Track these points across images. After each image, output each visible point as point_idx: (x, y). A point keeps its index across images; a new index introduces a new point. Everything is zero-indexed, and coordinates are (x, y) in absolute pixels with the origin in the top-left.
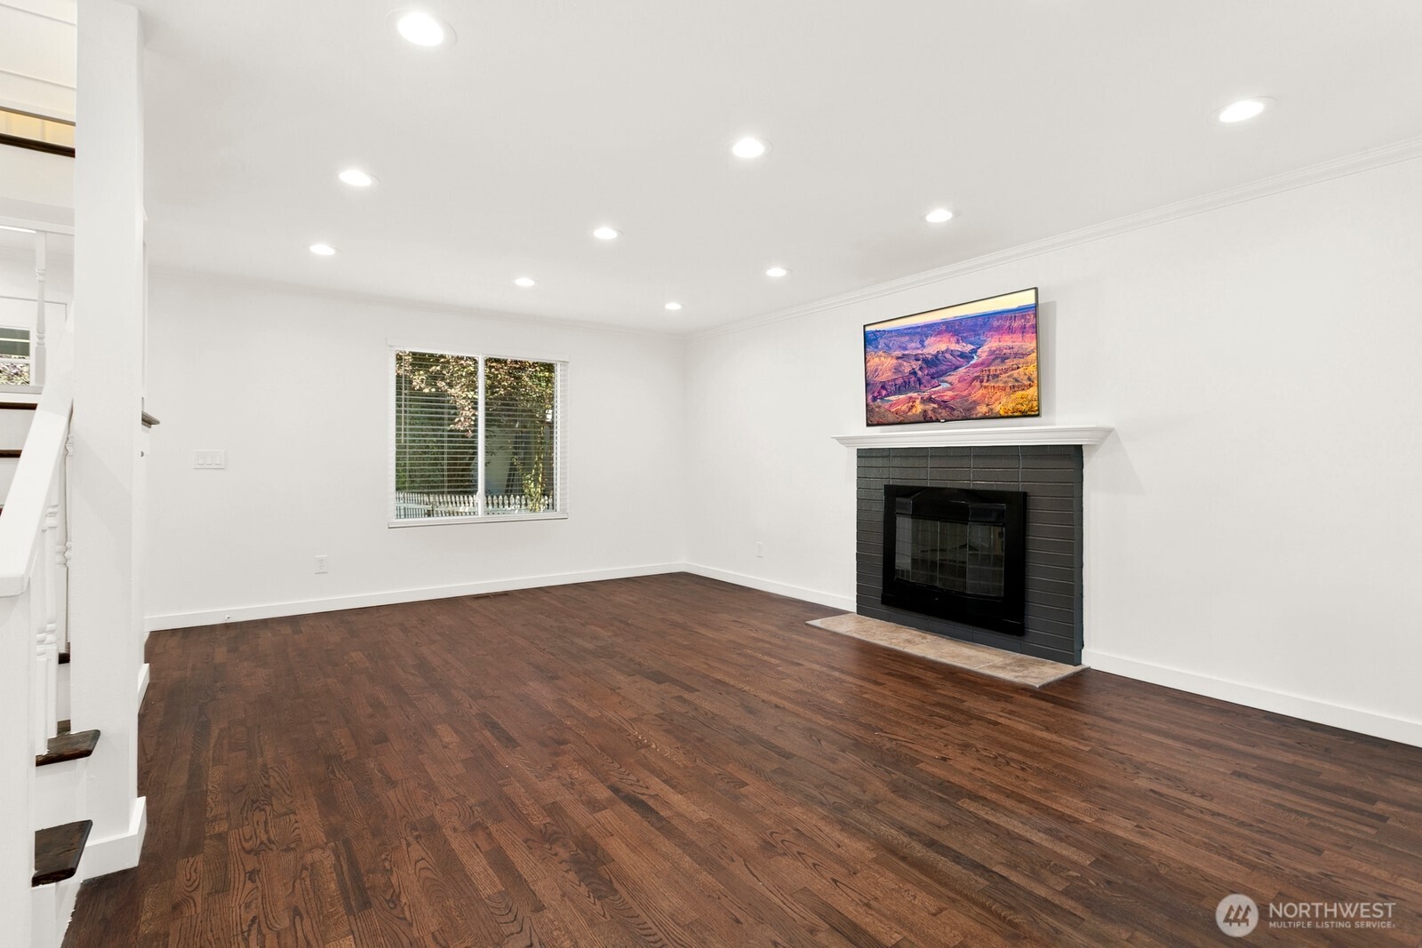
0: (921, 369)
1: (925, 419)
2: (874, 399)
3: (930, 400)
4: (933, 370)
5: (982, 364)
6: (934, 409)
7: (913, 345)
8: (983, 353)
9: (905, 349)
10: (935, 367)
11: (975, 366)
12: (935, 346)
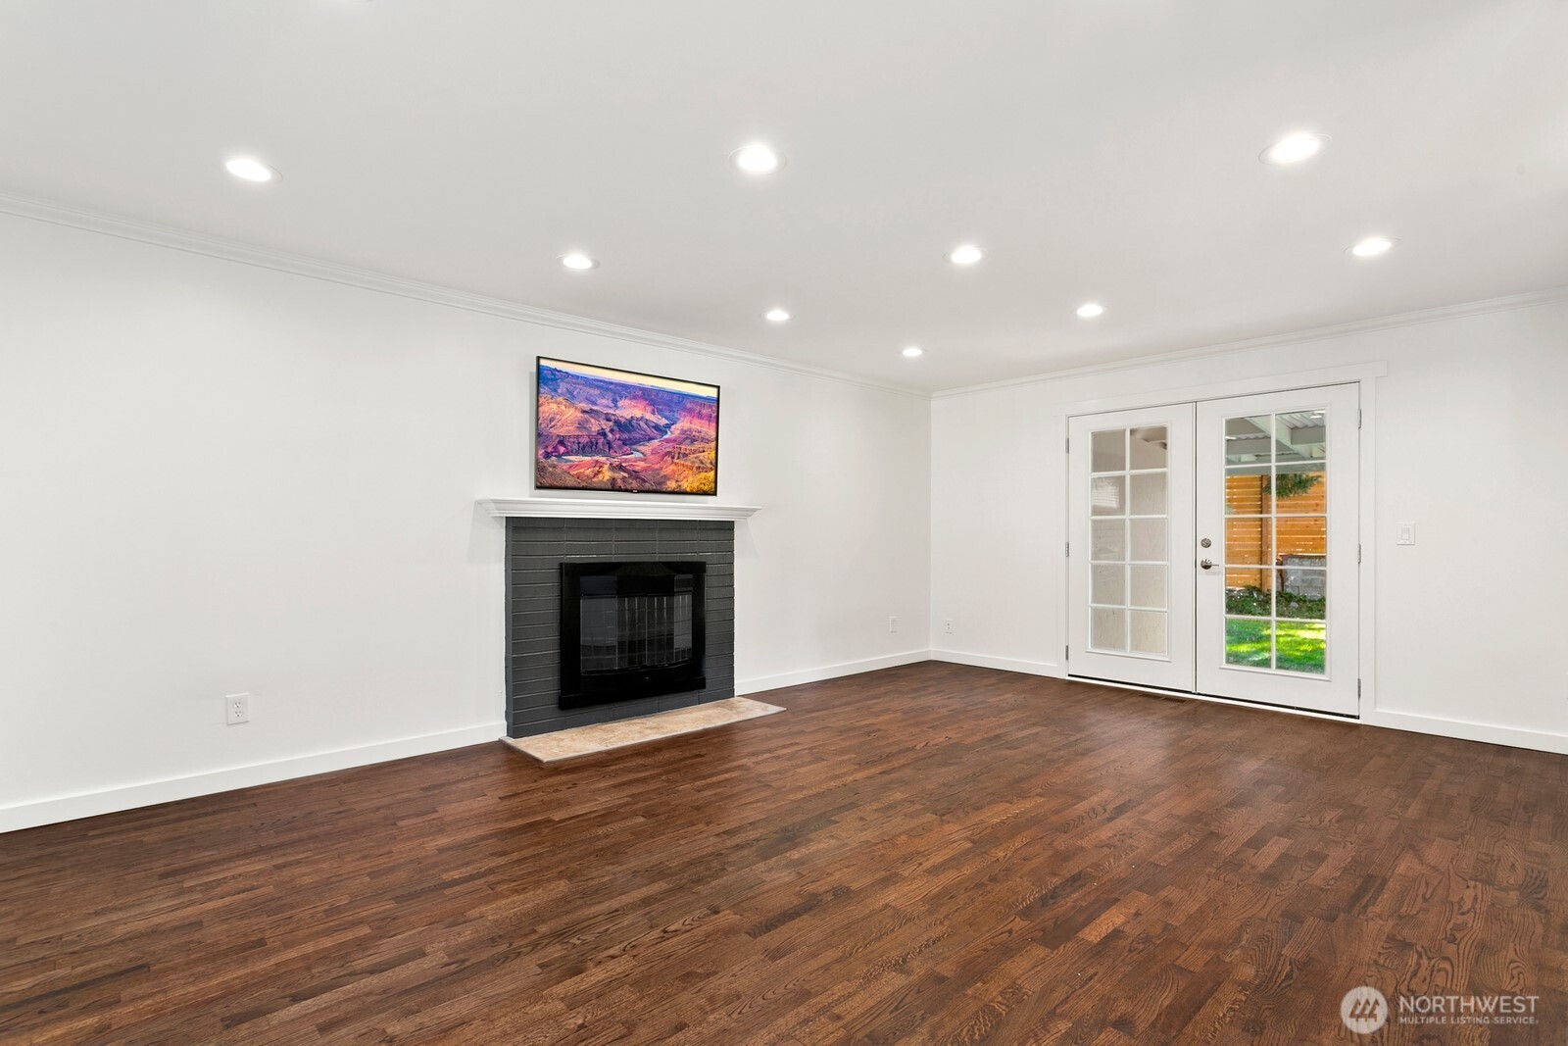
0: (612, 431)
1: (613, 487)
2: (547, 455)
3: (620, 468)
4: (625, 436)
5: (674, 441)
6: (624, 478)
7: (604, 401)
8: (675, 431)
9: (594, 403)
10: (628, 433)
11: (668, 441)
12: (629, 410)
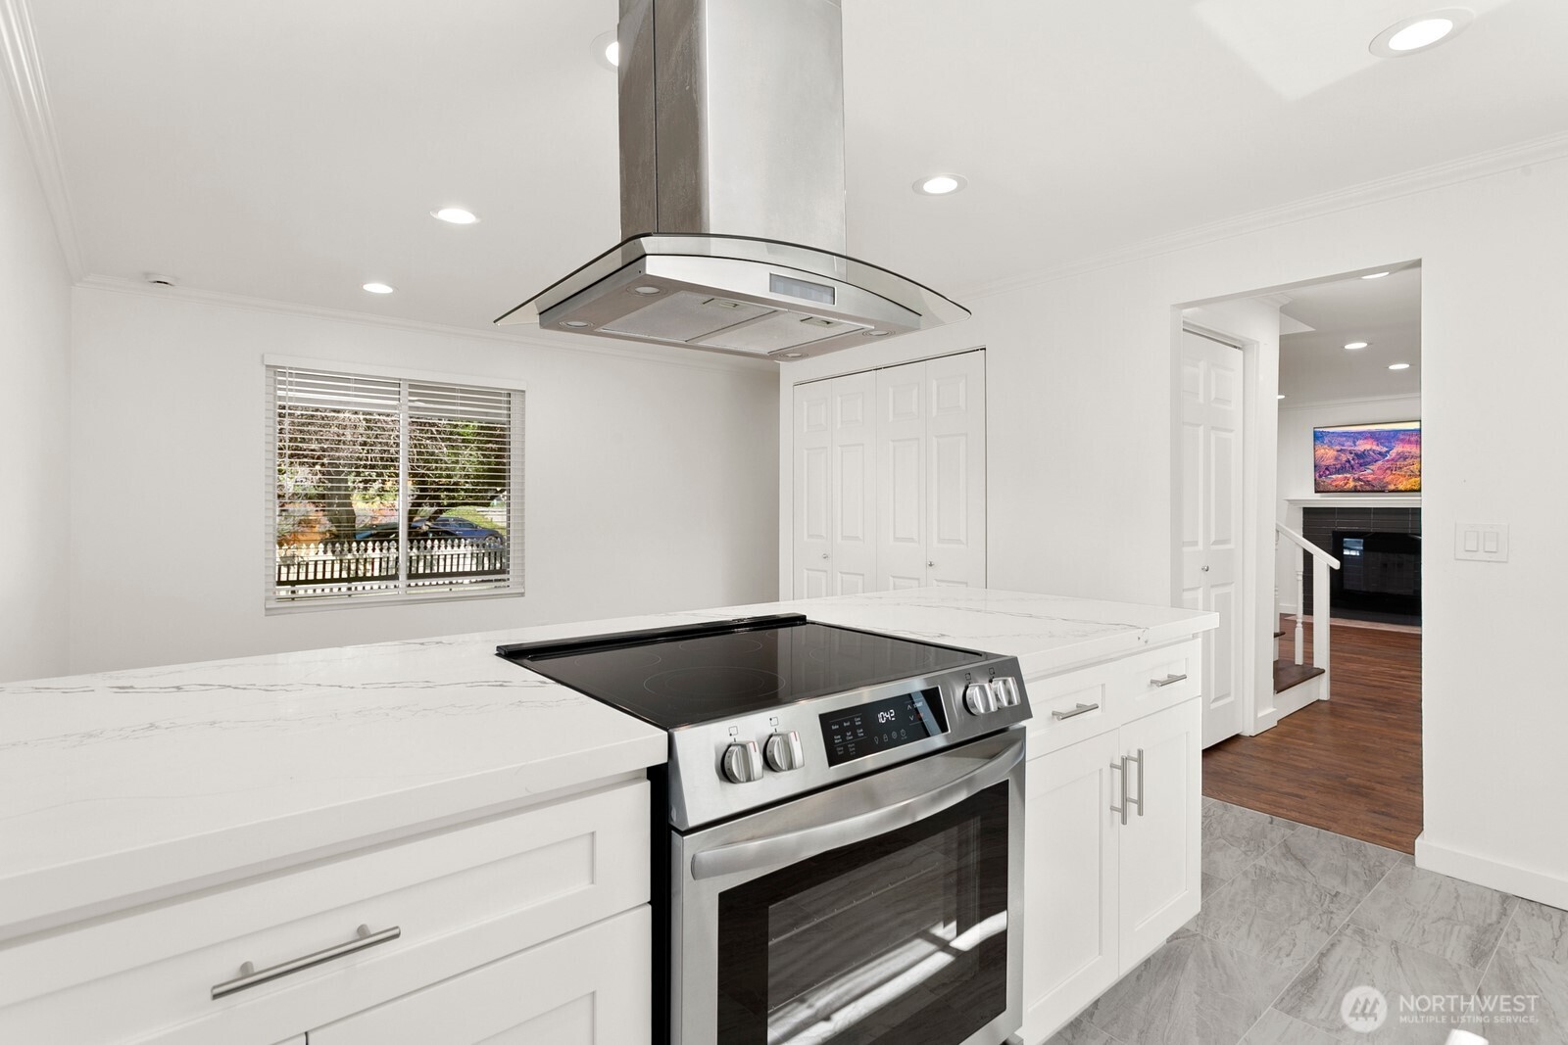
0: (1353, 459)
1: (1355, 490)
2: (1320, 476)
3: (1359, 479)
4: (1362, 461)
5: (1393, 460)
6: (1361, 486)
7: (1349, 443)
8: (1393, 453)
9: (1343, 445)
10: (1363, 459)
11: (1388, 461)
12: (1363, 446)
